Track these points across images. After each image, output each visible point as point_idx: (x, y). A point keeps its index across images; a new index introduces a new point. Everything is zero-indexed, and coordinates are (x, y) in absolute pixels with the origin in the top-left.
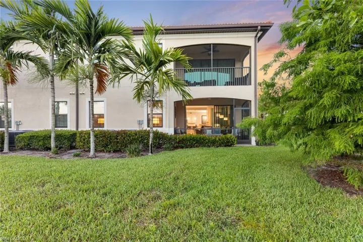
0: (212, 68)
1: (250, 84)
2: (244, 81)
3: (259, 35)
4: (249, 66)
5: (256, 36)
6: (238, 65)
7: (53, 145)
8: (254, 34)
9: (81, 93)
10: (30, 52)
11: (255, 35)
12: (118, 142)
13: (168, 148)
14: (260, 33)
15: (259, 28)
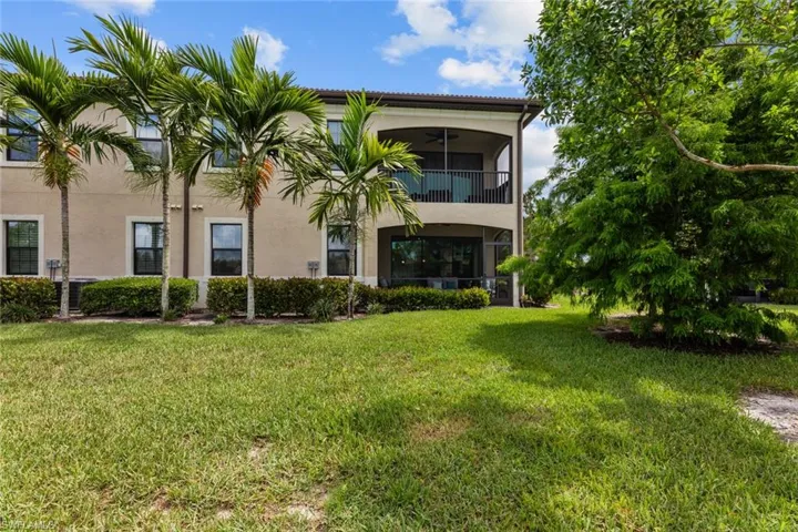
0: (446, 171)
1: (511, 202)
2: (499, 195)
3: (525, 118)
4: (508, 170)
5: (520, 121)
6: (487, 168)
7: (165, 303)
8: (516, 116)
9: (195, 206)
10: (109, 128)
11: (518, 118)
12: (289, 299)
13: (377, 310)
14: (527, 116)
15: (526, 107)
